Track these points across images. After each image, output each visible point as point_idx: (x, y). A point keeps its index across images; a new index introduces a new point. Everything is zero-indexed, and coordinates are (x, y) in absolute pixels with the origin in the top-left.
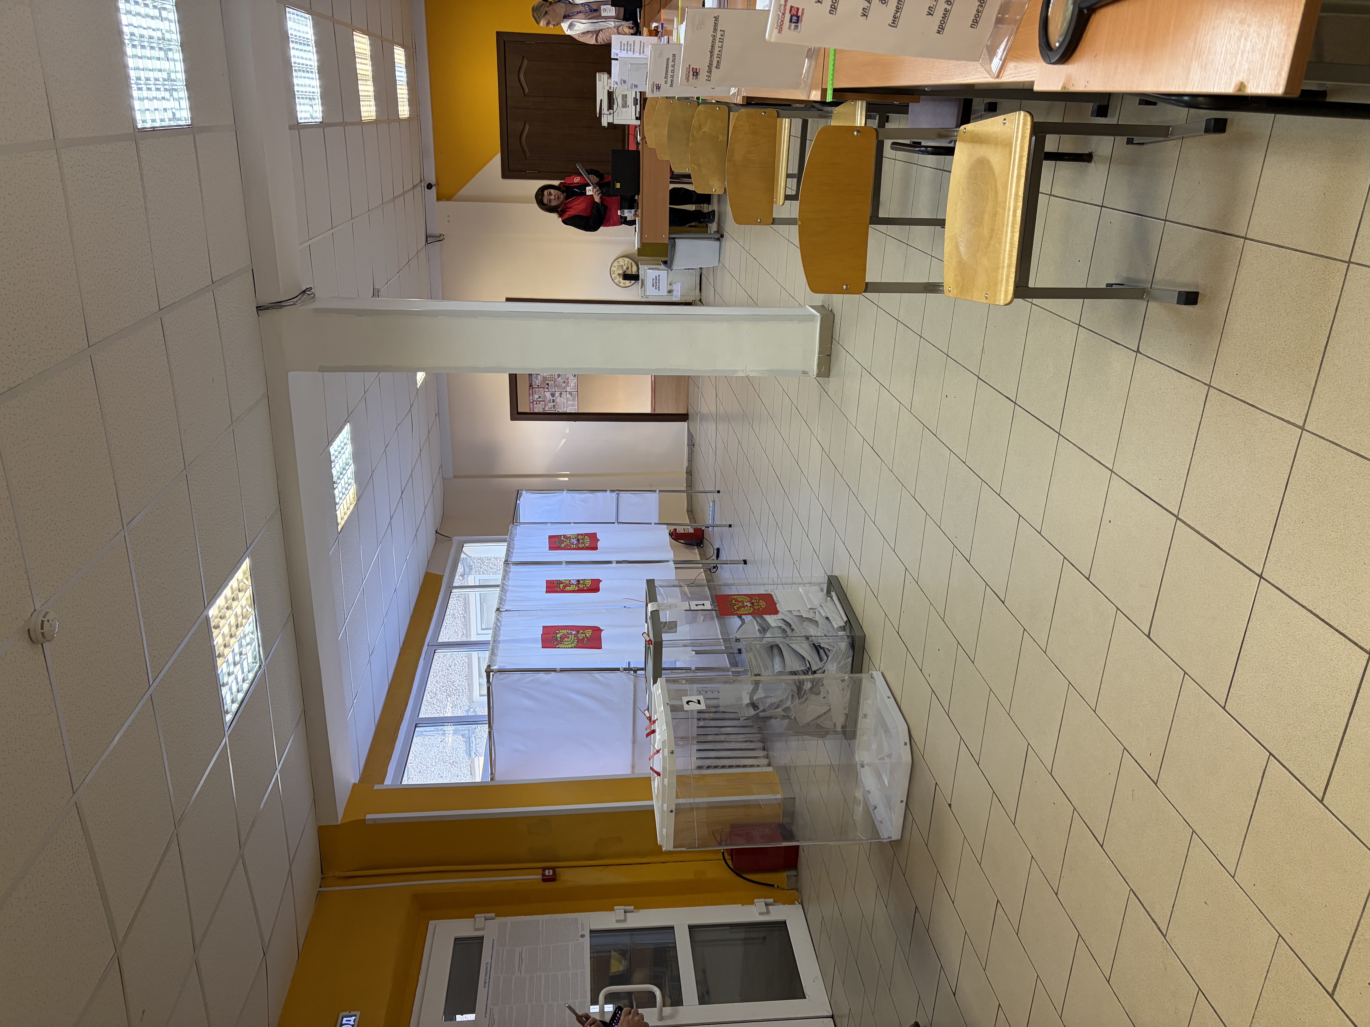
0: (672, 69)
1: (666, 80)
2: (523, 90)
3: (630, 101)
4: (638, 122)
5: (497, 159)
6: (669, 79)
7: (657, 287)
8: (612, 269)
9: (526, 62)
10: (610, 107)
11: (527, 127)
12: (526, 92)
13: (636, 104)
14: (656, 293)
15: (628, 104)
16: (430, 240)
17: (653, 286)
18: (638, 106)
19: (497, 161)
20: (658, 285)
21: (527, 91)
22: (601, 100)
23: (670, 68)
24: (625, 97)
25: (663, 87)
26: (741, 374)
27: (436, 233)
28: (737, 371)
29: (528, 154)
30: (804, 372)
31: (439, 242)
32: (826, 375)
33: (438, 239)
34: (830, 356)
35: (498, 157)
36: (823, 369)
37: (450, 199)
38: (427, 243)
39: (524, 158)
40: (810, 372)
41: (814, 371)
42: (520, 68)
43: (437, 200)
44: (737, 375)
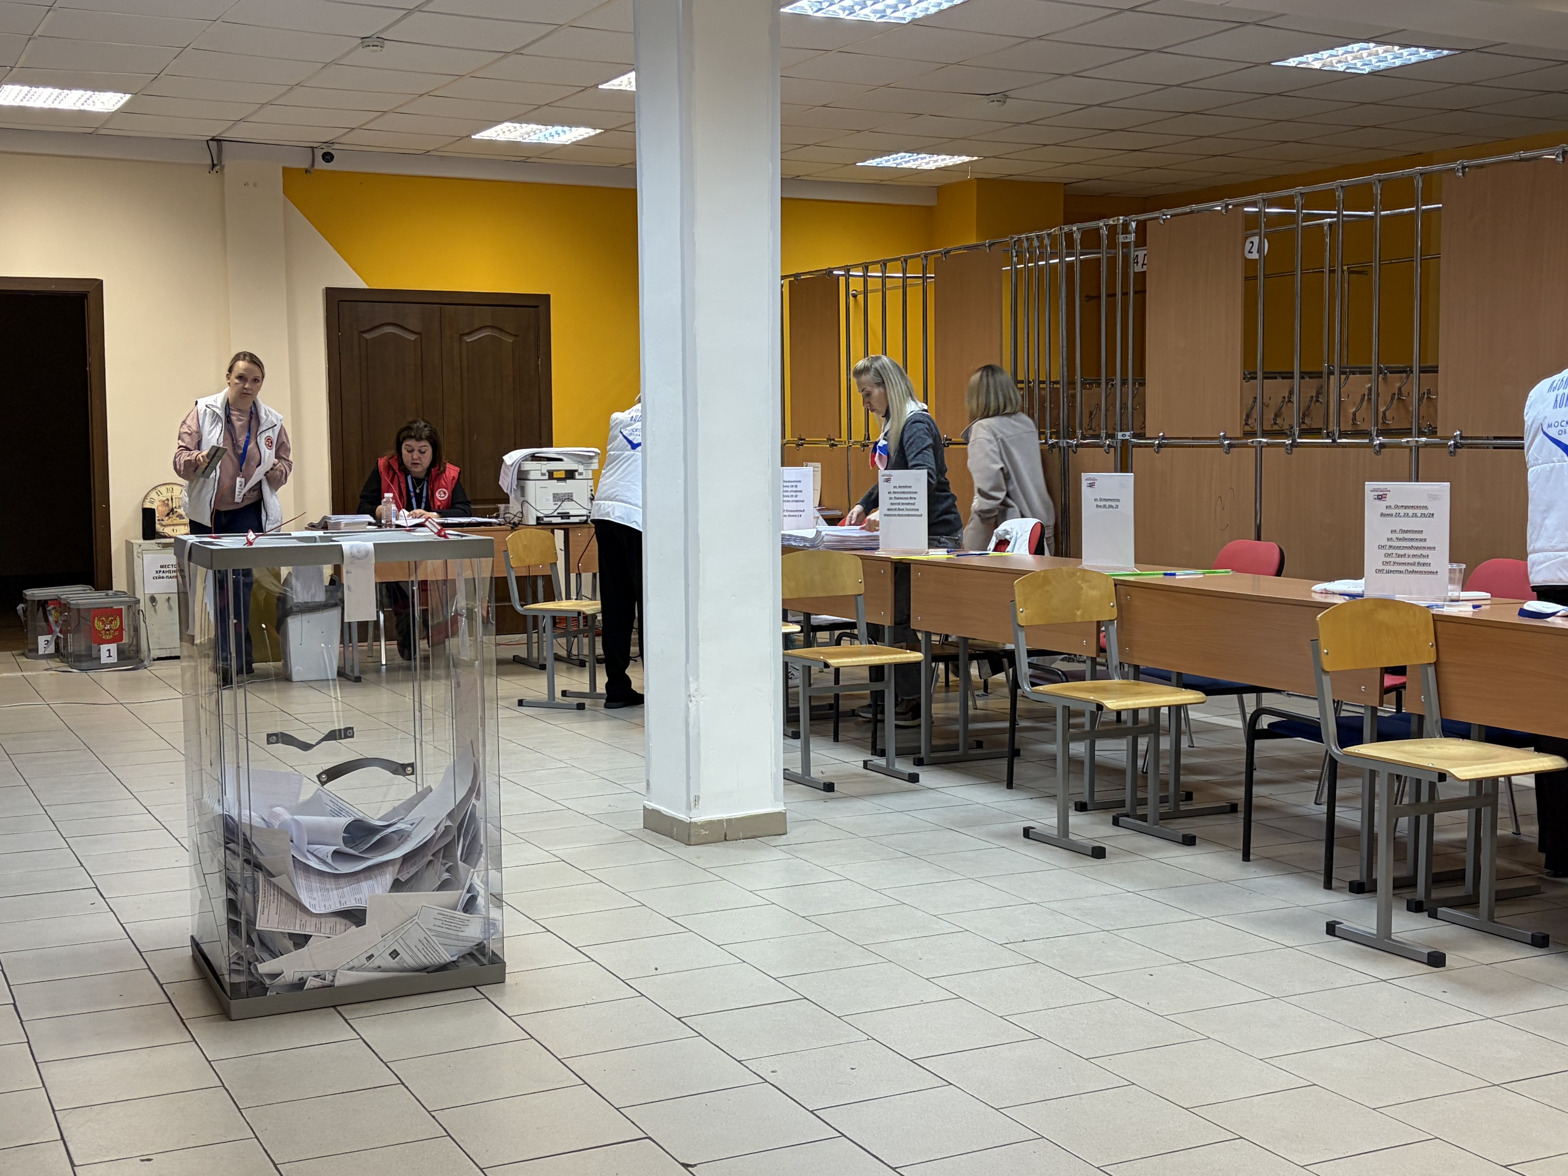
0: (1410, 515)
1: (1393, 507)
2: (469, 334)
3: (564, 507)
4: (535, 521)
5: (357, 282)
6: (1394, 512)
7: (161, 575)
8: (175, 487)
9: (510, 340)
11: (413, 337)
12: (465, 338)
14: (150, 573)
16: (213, 145)
17: (162, 567)
19: (354, 280)
20: (165, 575)
21: (469, 339)
23: (1410, 512)
25: (1382, 504)
26: (693, 687)
27: (228, 163)
28: (697, 679)
29: (368, 336)
30: (697, 799)
31: (210, 162)
32: (693, 840)
33: (214, 166)
34: (726, 840)
35: (361, 284)
36: (703, 832)
37: (285, 191)
38: (213, 139)
39: (362, 329)
40: (698, 809)
41: (701, 816)
42: (501, 330)
43: (283, 168)
44: (691, 679)
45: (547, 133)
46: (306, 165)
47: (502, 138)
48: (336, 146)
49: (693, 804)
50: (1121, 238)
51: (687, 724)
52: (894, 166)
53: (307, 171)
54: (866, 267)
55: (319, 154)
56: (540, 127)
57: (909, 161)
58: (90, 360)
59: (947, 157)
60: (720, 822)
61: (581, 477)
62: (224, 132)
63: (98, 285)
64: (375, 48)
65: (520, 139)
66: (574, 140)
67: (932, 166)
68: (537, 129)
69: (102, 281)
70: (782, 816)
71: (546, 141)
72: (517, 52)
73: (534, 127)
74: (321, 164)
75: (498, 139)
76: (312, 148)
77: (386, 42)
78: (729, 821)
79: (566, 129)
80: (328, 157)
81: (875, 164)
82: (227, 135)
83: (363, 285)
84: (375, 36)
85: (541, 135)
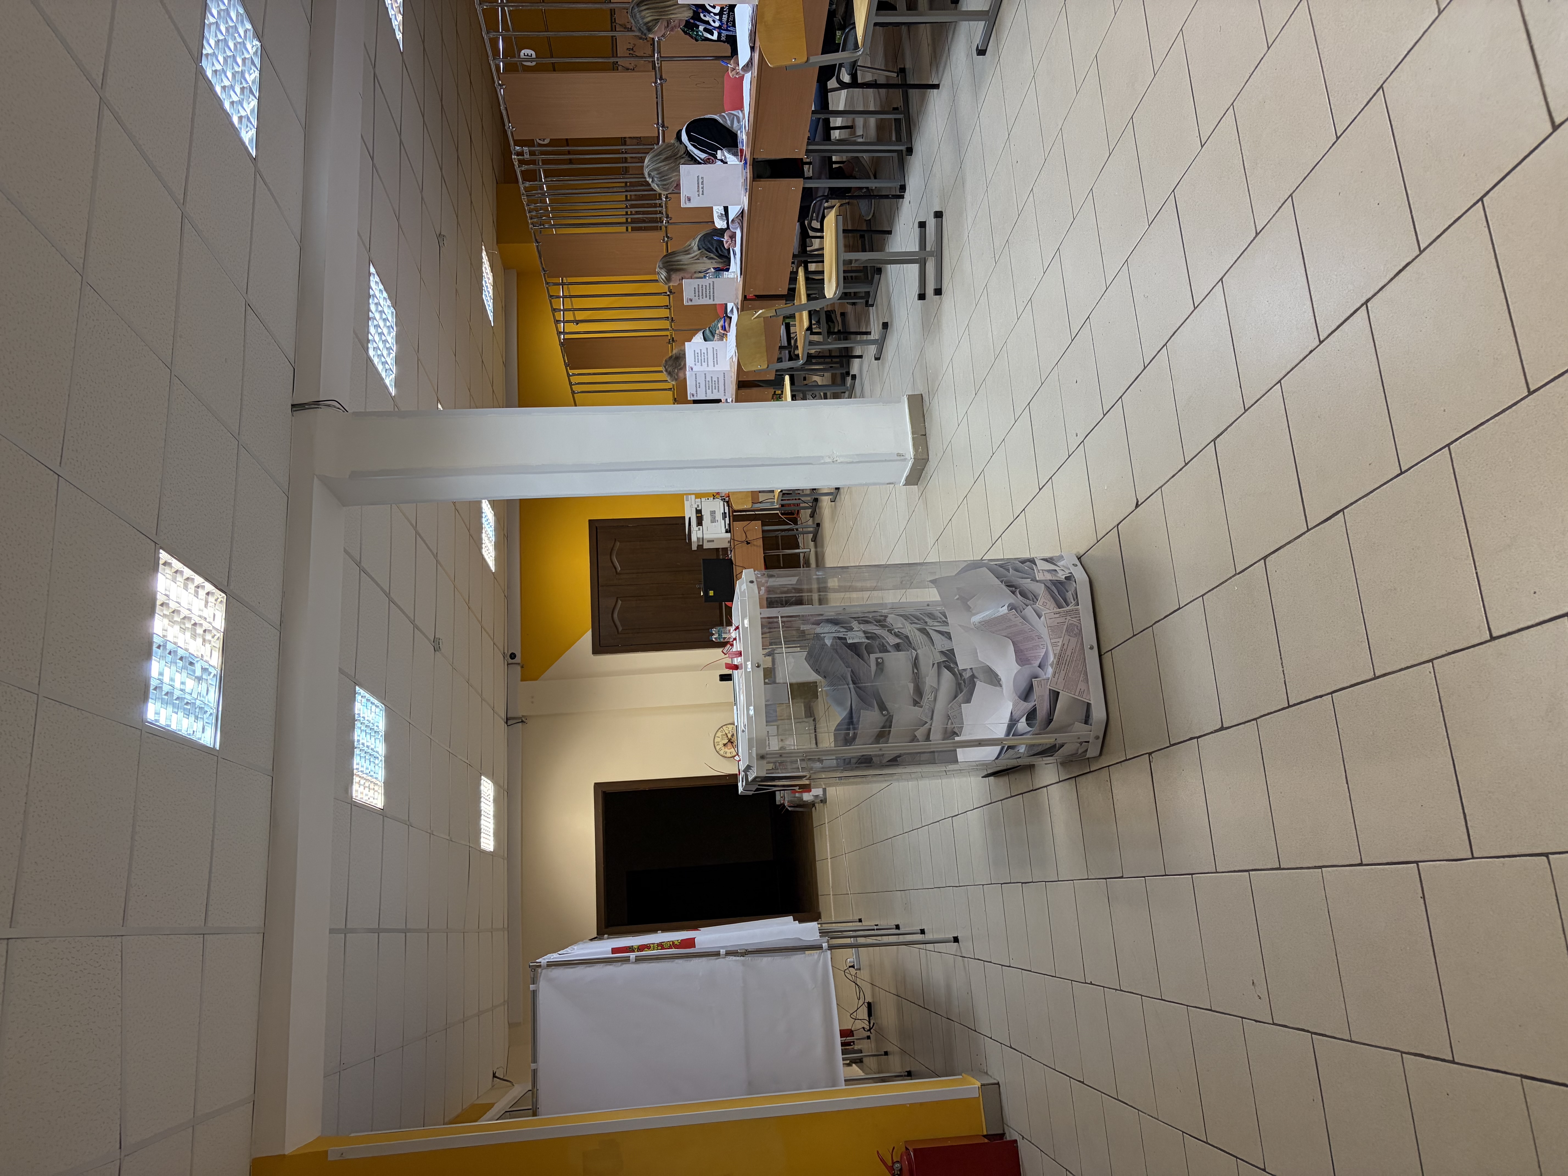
2: (615, 568)
3: (719, 516)
4: (729, 535)
5: (588, 637)
8: (716, 741)
9: (618, 544)
10: (700, 522)
11: (620, 602)
12: (618, 571)
13: (724, 518)
15: (717, 519)
16: (510, 722)
18: (727, 519)
19: (587, 639)
21: (619, 569)
22: (690, 518)
26: (828, 460)
27: (520, 714)
28: (822, 457)
29: (620, 629)
30: (899, 455)
31: (521, 724)
32: (925, 457)
33: (522, 721)
34: (925, 435)
35: (589, 634)
36: (920, 450)
37: (536, 679)
38: (507, 723)
39: (616, 633)
40: (905, 454)
41: (910, 452)
42: (612, 549)
43: (522, 681)
44: (823, 461)
45: (487, 527)
46: (519, 668)
47: (493, 554)
48: (506, 651)
49: (902, 458)
50: (527, 156)
51: (852, 462)
52: (492, 301)
53: (522, 667)
54: (557, 322)
55: (510, 661)
56: (484, 531)
57: (488, 292)
58: (641, 789)
59: (484, 266)
60: (913, 439)
61: (700, 506)
62: (502, 719)
63: (597, 786)
64: (440, 643)
65: (493, 543)
66: (490, 509)
67: (490, 276)
68: (485, 533)
69: (595, 783)
70: (910, 398)
71: (493, 527)
72: (436, 556)
73: (484, 535)
74: (518, 659)
75: (494, 556)
76: (508, 664)
77: (436, 637)
78: (913, 433)
79: (484, 515)
80: (513, 656)
81: (492, 314)
82: (503, 715)
83: (590, 633)
84: (433, 644)
85: (489, 530)
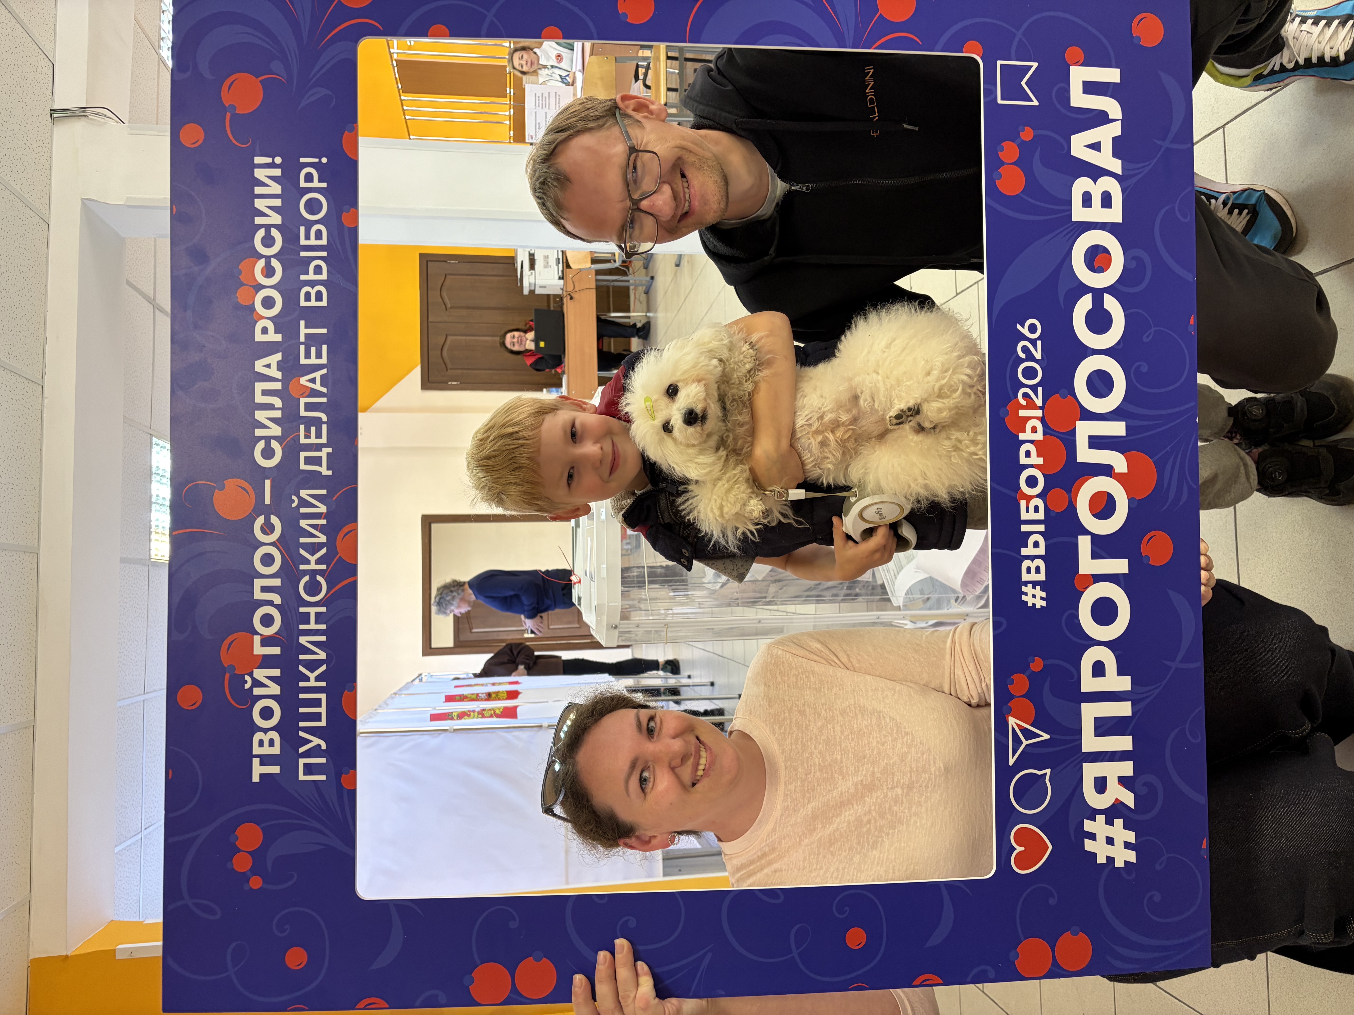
2: (445, 305)
3: (552, 262)
4: (562, 282)
5: (417, 372)
10: (532, 266)
11: (449, 340)
12: (448, 307)
13: (558, 263)
15: (550, 264)
18: (561, 265)
19: (416, 374)
21: (449, 305)
22: (522, 262)
24: (546, 257)
29: (449, 366)
35: (418, 369)
37: (365, 411)
39: (445, 370)
42: (443, 285)
63: (425, 517)
69: (422, 514)
